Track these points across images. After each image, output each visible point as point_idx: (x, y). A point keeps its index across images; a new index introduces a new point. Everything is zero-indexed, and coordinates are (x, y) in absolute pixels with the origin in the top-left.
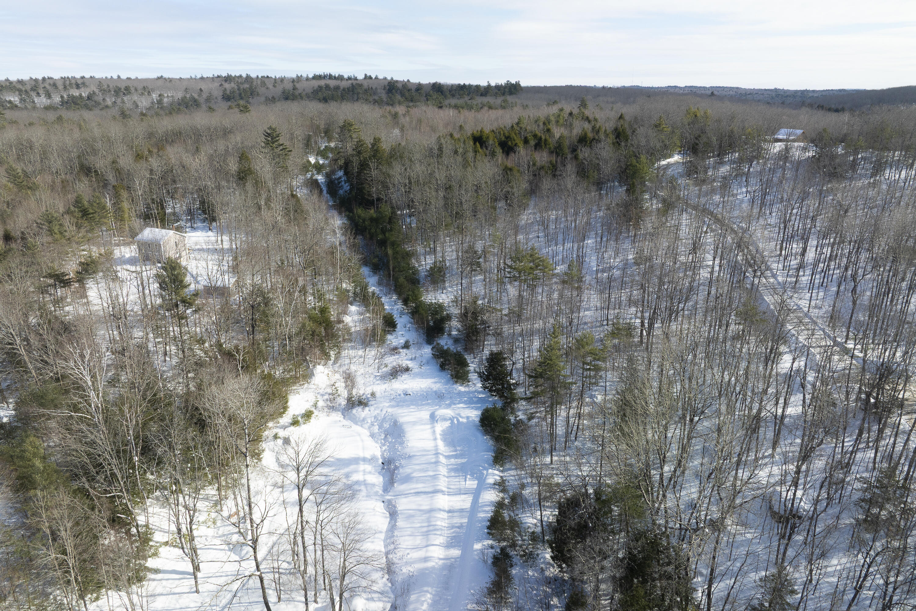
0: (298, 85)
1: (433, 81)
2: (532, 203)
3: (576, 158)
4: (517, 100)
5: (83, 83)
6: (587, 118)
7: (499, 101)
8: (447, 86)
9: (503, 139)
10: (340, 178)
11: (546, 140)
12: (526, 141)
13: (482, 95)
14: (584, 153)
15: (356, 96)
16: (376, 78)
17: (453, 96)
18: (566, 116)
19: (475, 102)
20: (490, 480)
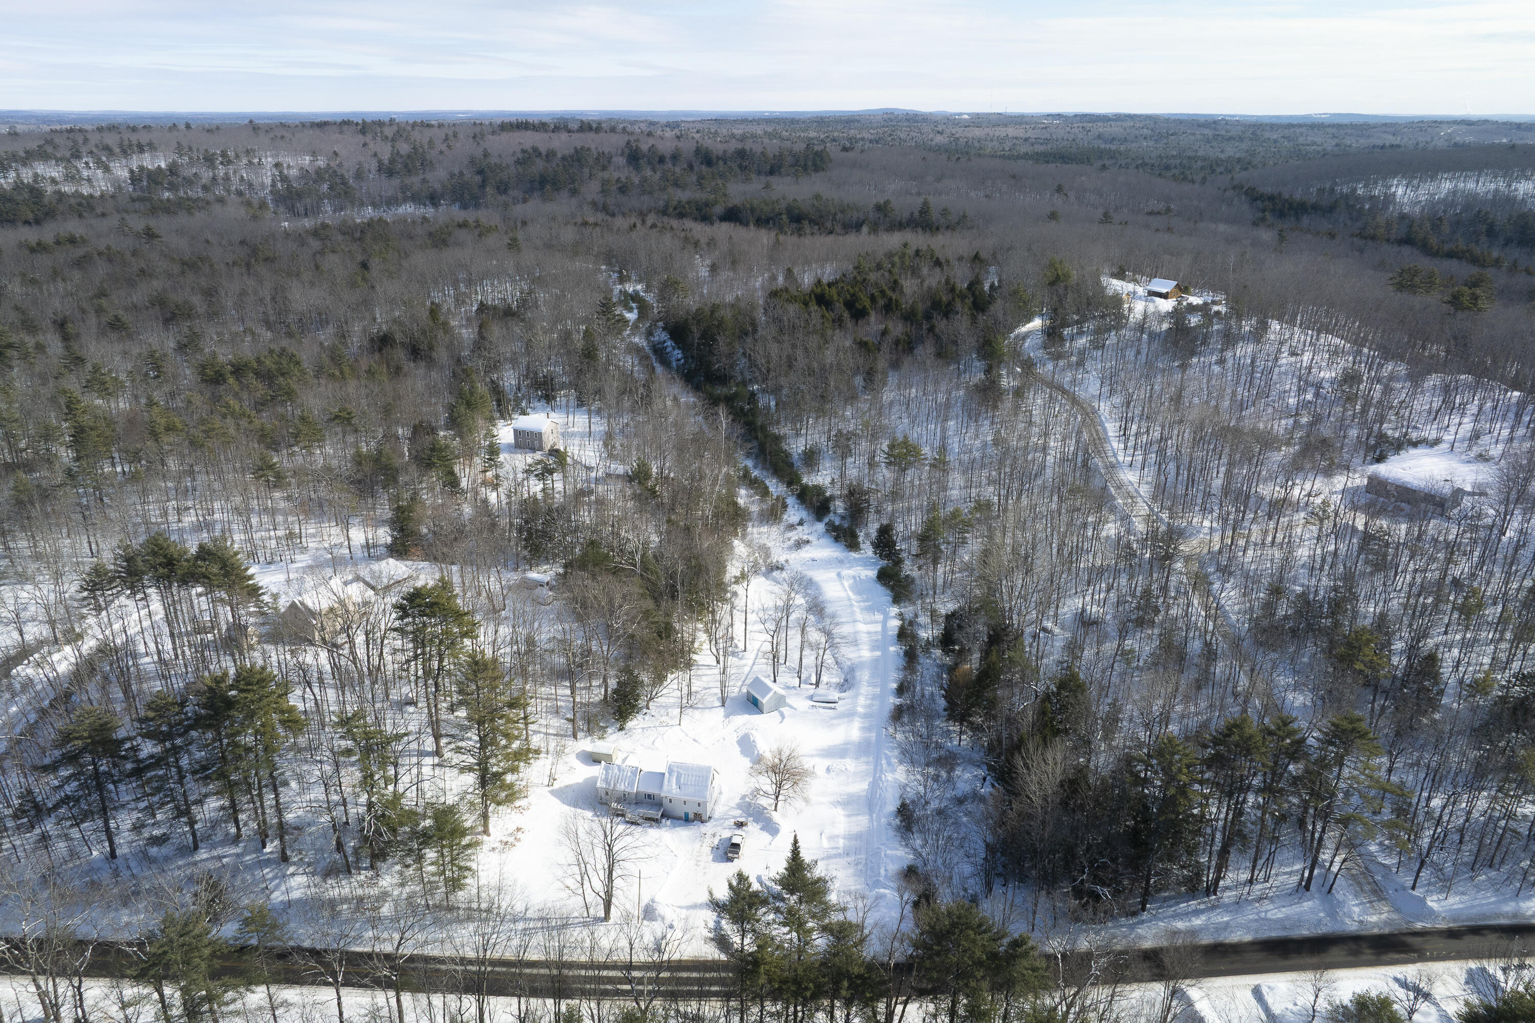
3: (933, 330)
5: (150, 144)
6: (938, 259)
9: (847, 294)
10: (665, 342)
12: (874, 301)
18: (912, 257)
20: (893, 614)
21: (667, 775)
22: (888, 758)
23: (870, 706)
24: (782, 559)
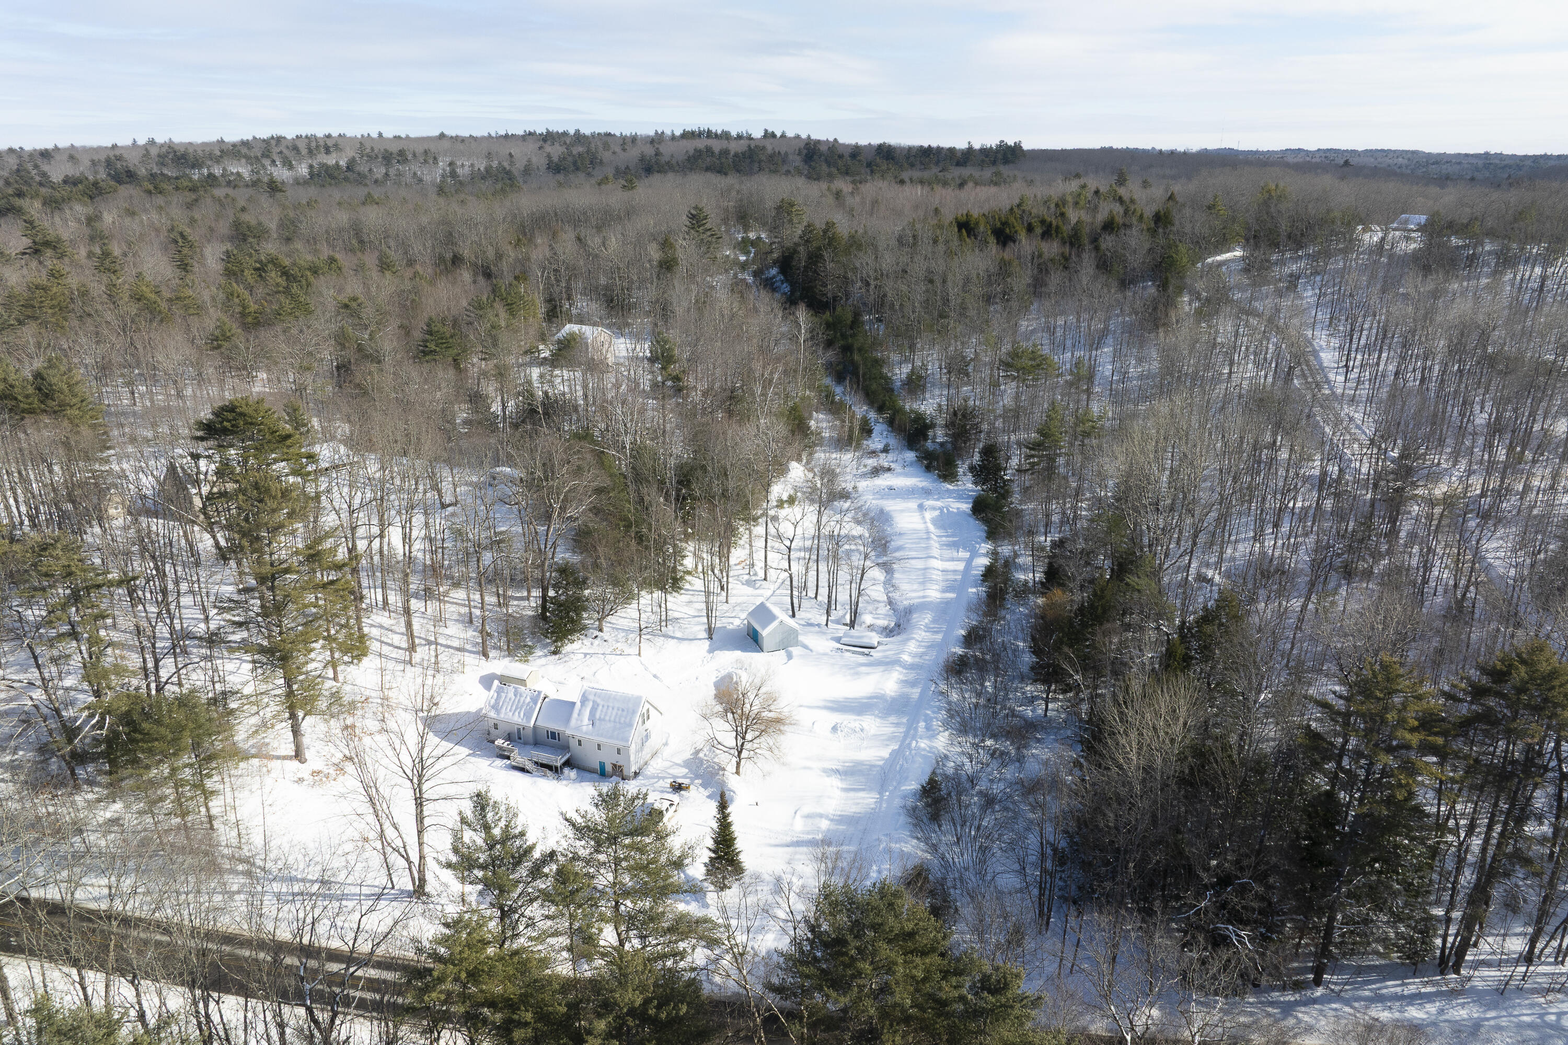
0: (662, 149)
1: (876, 141)
2: (1035, 305)
3: (1097, 248)
4: (1016, 172)
5: (336, 145)
6: (1120, 198)
7: (988, 173)
8: (901, 149)
9: (998, 225)
10: (774, 277)
11: (1057, 227)
12: (1030, 229)
13: (958, 164)
14: (1108, 242)
15: (756, 165)
16: (783, 136)
17: (912, 165)
18: (1090, 195)
19: (949, 176)
20: (983, 551)
21: (578, 705)
22: (928, 720)
23: (921, 655)
24: (849, 487)
